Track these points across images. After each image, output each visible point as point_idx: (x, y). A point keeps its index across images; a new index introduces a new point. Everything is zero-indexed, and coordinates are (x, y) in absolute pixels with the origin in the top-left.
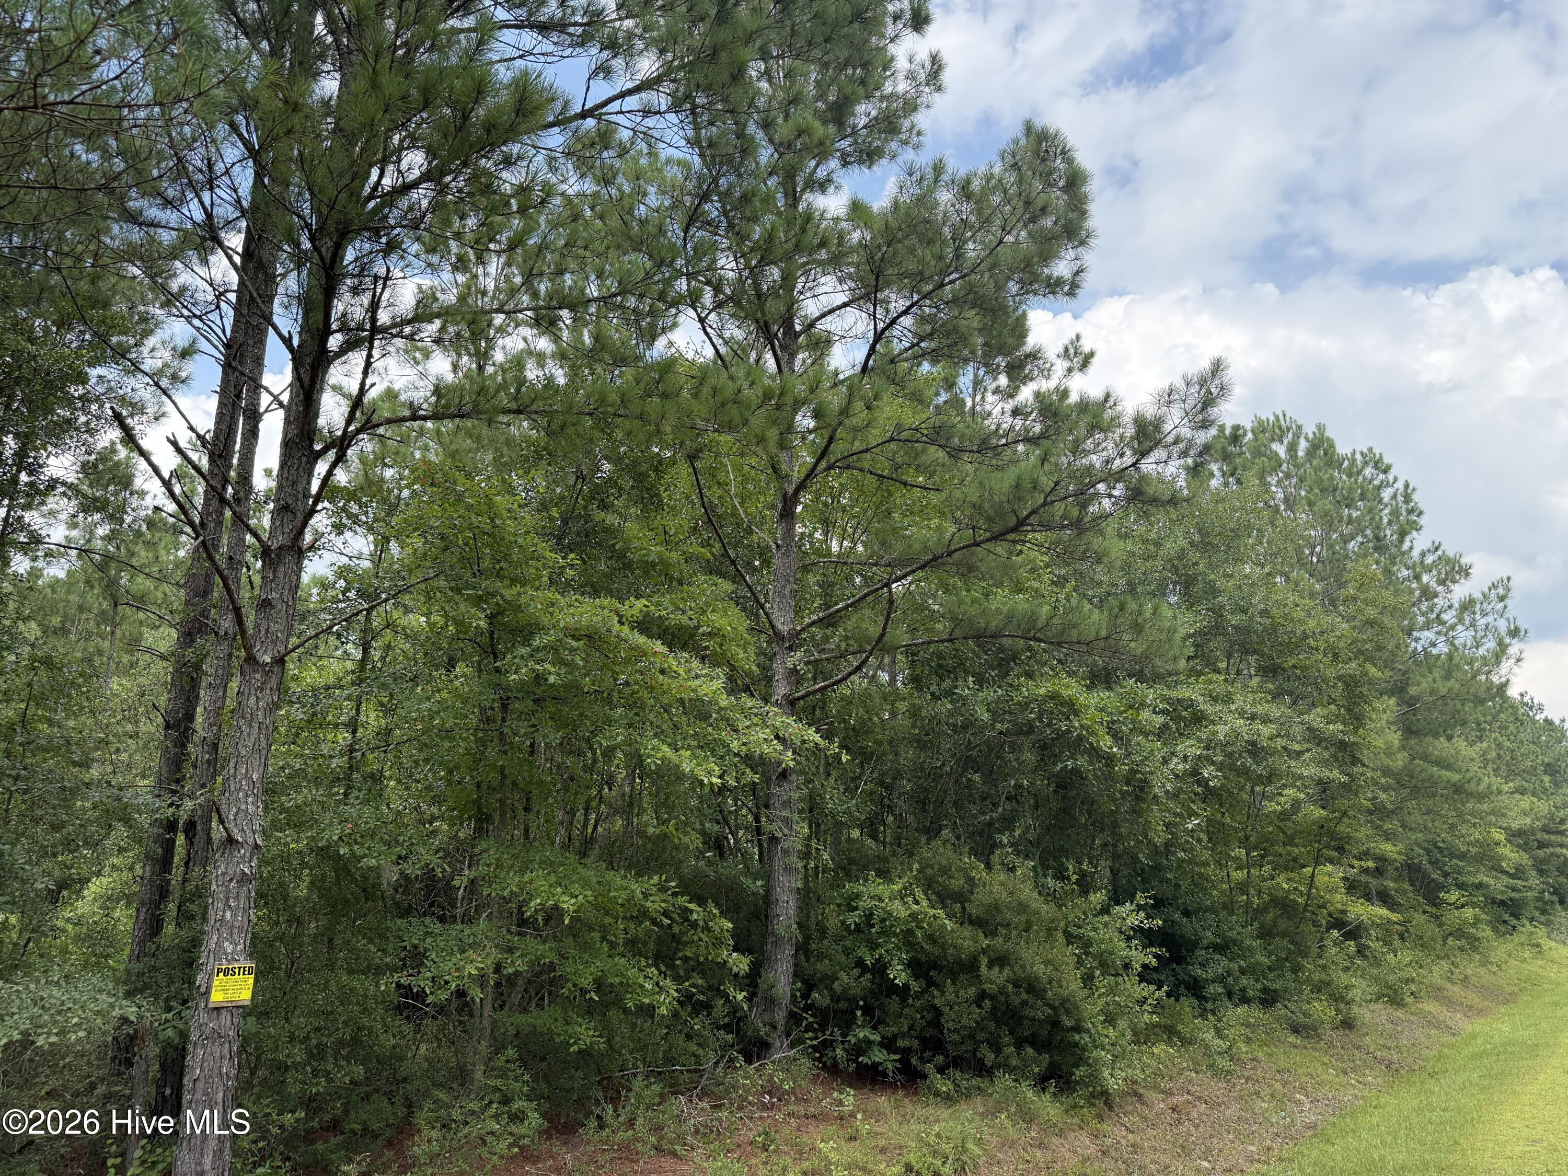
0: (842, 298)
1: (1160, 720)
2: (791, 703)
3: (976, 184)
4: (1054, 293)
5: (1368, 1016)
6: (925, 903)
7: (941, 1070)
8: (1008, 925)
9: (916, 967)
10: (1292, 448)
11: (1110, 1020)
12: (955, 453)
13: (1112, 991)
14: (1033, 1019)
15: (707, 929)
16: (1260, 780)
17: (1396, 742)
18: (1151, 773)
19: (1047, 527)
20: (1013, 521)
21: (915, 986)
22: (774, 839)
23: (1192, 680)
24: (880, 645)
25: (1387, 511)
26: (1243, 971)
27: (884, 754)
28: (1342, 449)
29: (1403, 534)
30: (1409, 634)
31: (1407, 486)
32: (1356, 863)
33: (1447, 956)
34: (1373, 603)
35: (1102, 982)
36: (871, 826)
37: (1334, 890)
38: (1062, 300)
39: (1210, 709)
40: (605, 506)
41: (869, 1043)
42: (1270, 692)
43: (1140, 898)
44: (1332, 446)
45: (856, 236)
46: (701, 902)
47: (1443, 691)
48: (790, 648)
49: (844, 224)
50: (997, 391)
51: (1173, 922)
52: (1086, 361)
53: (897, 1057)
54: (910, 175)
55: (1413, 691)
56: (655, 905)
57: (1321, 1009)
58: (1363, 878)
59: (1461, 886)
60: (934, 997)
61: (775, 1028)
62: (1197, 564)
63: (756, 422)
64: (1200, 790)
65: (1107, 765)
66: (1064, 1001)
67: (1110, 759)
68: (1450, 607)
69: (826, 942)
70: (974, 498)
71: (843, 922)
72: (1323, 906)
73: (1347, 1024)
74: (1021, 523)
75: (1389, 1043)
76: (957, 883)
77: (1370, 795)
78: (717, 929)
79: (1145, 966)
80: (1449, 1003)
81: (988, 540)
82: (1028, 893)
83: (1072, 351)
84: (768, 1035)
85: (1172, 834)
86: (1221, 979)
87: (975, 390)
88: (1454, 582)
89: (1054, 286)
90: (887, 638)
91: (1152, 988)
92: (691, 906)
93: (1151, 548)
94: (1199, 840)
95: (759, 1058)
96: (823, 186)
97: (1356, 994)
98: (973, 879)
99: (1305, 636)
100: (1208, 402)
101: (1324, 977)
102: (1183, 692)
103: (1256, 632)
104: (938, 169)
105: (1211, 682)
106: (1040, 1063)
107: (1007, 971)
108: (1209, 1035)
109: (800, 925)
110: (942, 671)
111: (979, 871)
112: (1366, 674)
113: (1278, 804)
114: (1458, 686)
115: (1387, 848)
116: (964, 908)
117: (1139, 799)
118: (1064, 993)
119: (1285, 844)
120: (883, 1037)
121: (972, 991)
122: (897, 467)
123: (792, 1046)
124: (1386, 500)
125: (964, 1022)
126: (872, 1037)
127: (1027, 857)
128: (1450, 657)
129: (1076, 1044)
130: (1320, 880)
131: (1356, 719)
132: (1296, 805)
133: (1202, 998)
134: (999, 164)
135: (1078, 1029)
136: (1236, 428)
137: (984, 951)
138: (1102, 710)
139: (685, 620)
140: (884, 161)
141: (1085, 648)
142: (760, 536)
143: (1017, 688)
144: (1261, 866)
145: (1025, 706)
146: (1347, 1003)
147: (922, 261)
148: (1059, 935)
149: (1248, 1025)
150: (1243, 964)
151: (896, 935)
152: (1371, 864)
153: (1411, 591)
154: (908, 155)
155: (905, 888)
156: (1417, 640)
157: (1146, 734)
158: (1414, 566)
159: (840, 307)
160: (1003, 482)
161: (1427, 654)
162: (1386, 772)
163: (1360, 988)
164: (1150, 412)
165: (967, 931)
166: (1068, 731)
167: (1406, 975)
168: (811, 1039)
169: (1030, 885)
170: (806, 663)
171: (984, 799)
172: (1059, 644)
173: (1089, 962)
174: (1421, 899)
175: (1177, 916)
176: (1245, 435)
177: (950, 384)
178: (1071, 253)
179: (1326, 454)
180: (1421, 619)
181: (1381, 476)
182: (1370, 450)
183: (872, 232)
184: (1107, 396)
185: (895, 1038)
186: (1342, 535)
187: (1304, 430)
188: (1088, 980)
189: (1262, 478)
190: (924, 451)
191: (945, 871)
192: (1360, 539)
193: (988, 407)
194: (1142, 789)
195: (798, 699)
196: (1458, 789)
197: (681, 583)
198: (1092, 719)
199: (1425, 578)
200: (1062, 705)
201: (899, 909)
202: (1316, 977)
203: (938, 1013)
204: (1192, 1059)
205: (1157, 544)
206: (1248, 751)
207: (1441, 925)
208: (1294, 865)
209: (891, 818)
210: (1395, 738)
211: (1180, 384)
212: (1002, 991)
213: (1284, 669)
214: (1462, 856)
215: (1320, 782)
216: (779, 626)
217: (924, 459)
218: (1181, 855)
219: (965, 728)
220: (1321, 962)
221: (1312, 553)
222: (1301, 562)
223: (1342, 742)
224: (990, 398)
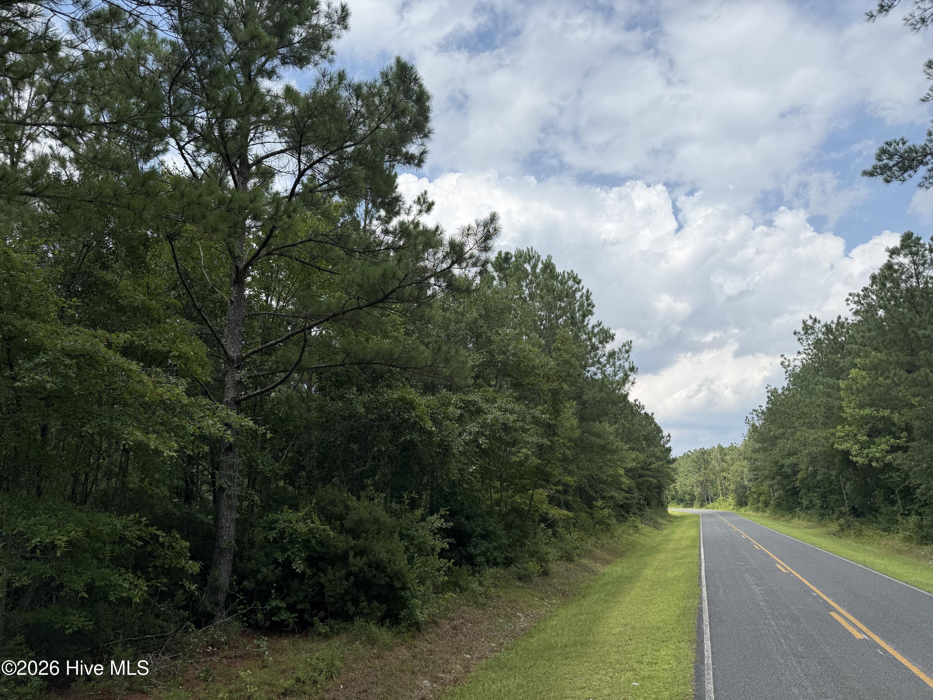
0: (279, 147)
1: (459, 411)
2: (237, 403)
3: (365, 89)
4: (409, 163)
5: (556, 567)
6: (318, 522)
7: (322, 620)
8: (367, 531)
9: (310, 561)
10: (534, 267)
11: (422, 582)
12: (350, 252)
13: (424, 564)
14: (379, 585)
15: (171, 547)
16: (507, 444)
17: (575, 424)
18: (452, 441)
19: (400, 300)
20: (381, 295)
21: (309, 572)
22: (221, 489)
23: (476, 390)
24: (298, 366)
25: (578, 304)
26: (495, 548)
27: (301, 434)
28: (559, 270)
29: (584, 316)
30: (585, 369)
31: (588, 291)
32: (553, 487)
33: (595, 534)
34: (567, 351)
35: (418, 560)
36: (291, 478)
37: (542, 502)
38: (414, 168)
39: (484, 406)
40: (105, 267)
41: (279, 608)
42: (515, 397)
43: (442, 511)
44: (554, 268)
45: (289, 109)
46: (167, 530)
47: (598, 398)
48: (238, 368)
49: (281, 101)
50: (379, 218)
51: (460, 523)
52: (430, 207)
53: (296, 615)
54: (324, 76)
55: (585, 397)
56: (131, 533)
57: (533, 566)
58: (557, 495)
59: (603, 498)
60: (320, 577)
61: (218, 605)
62: (482, 327)
63: (212, 218)
64: (477, 450)
65: (429, 437)
66: (396, 573)
67: (430, 433)
68: (604, 355)
69: (254, 551)
70: (358, 280)
71: (266, 538)
72: (536, 511)
73: (546, 573)
74: (386, 298)
75: (565, 582)
76: (339, 509)
77: (562, 452)
78: (178, 547)
79: (443, 549)
80: (594, 558)
81: (367, 306)
82: (380, 512)
83: (422, 200)
84: (213, 610)
85: (462, 475)
86: (483, 554)
87: (366, 216)
88: (607, 342)
89: (409, 159)
90: (303, 362)
91: (446, 561)
92: (159, 533)
93: (460, 317)
94: (475, 478)
95: (206, 624)
96: (271, 74)
97: (551, 557)
98: (349, 506)
99: (534, 368)
100: (488, 237)
101: (536, 549)
102: (471, 397)
103: (509, 365)
104: (342, 76)
105: (486, 392)
106: (380, 609)
107: (365, 559)
108: (475, 586)
109: (237, 541)
110: (339, 384)
111: (353, 502)
112: (562, 388)
113: (518, 457)
114: (605, 395)
115: (568, 479)
116: (342, 524)
117: (446, 456)
118: (397, 568)
119: (520, 479)
120: (287, 604)
121: (343, 572)
122: (313, 258)
123: (229, 615)
124: (578, 298)
125: (338, 590)
126: (281, 605)
127: (382, 492)
128: (603, 379)
129: (402, 597)
130: (536, 497)
131: (556, 412)
132: (527, 457)
133: (473, 565)
134: (380, 80)
135: (403, 588)
136: (507, 254)
137: (352, 548)
138: (428, 406)
139: (160, 347)
140: (310, 66)
141: (419, 371)
142: (220, 294)
143: (382, 394)
144: (508, 491)
145: (385, 405)
146: (546, 562)
147: (329, 131)
148: (396, 535)
149: (495, 578)
150: (495, 544)
151: (299, 543)
152: (560, 488)
153: (587, 346)
154: (324, 64)
155: (307, 515)
156: (588, 371)
157: (451, 420)
158: (589, 332)
159: (279, 153)
160: (376, 272)
161: (593, 379)
162: (570, 440)
163: (553, 553)
164: (458, 239)
165: (343, 537)
166: (409, 419)
167: (574, 545)
168: (241, 610)
169: (381, 507)
170: (248, 378)
171: (359, 459)
172: (405, 369)
173: (412, 549)
174: (585, 506)
175: (463, 520)
176: (511, 258)
177: (351, 211)
178: (420, 141)
179: (551, 272)
180: (590, 361)
181: (576, 286)
182: (572, 271)
183: (298, 107)
184: (437, 228)
185: (295, 603)
186: (556, 315)
187: (541, 258)
188: (411, 560)
189: (519, 282)
190: (331, 249)
191: (332, 502)
192: (564, 318)
193: (373, 228)
194: (447, 450)
195: (242, 400)
196: (603, 448)
197: (159, 322)
198: (422, 412)
199: (594, 340)
200: (406, 404)
201: (302, 527)
202: (531, 549)
203: (323, 586)
204: (466, 599)
205: (463, 315)
206: (502, 429)
207: (593, 518)
208: (523, 489)
209: (304, 473)
210: (575, 422)
211: (474, 225)
212: (361, 571)
213: (523, 385)
214: (604, 483)
215: (538, 445)
216: (231, 353)
217: (331, 254)
218: (466, 486)
219: (350, 417)
220: (534, 541)
221: (541, 324)
222: (536, 329)
223: (549, 424)
224: (375, 222)
